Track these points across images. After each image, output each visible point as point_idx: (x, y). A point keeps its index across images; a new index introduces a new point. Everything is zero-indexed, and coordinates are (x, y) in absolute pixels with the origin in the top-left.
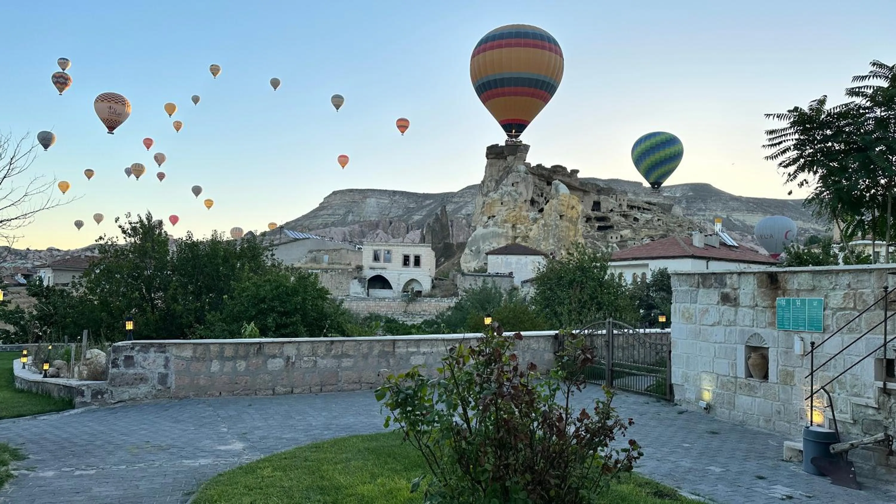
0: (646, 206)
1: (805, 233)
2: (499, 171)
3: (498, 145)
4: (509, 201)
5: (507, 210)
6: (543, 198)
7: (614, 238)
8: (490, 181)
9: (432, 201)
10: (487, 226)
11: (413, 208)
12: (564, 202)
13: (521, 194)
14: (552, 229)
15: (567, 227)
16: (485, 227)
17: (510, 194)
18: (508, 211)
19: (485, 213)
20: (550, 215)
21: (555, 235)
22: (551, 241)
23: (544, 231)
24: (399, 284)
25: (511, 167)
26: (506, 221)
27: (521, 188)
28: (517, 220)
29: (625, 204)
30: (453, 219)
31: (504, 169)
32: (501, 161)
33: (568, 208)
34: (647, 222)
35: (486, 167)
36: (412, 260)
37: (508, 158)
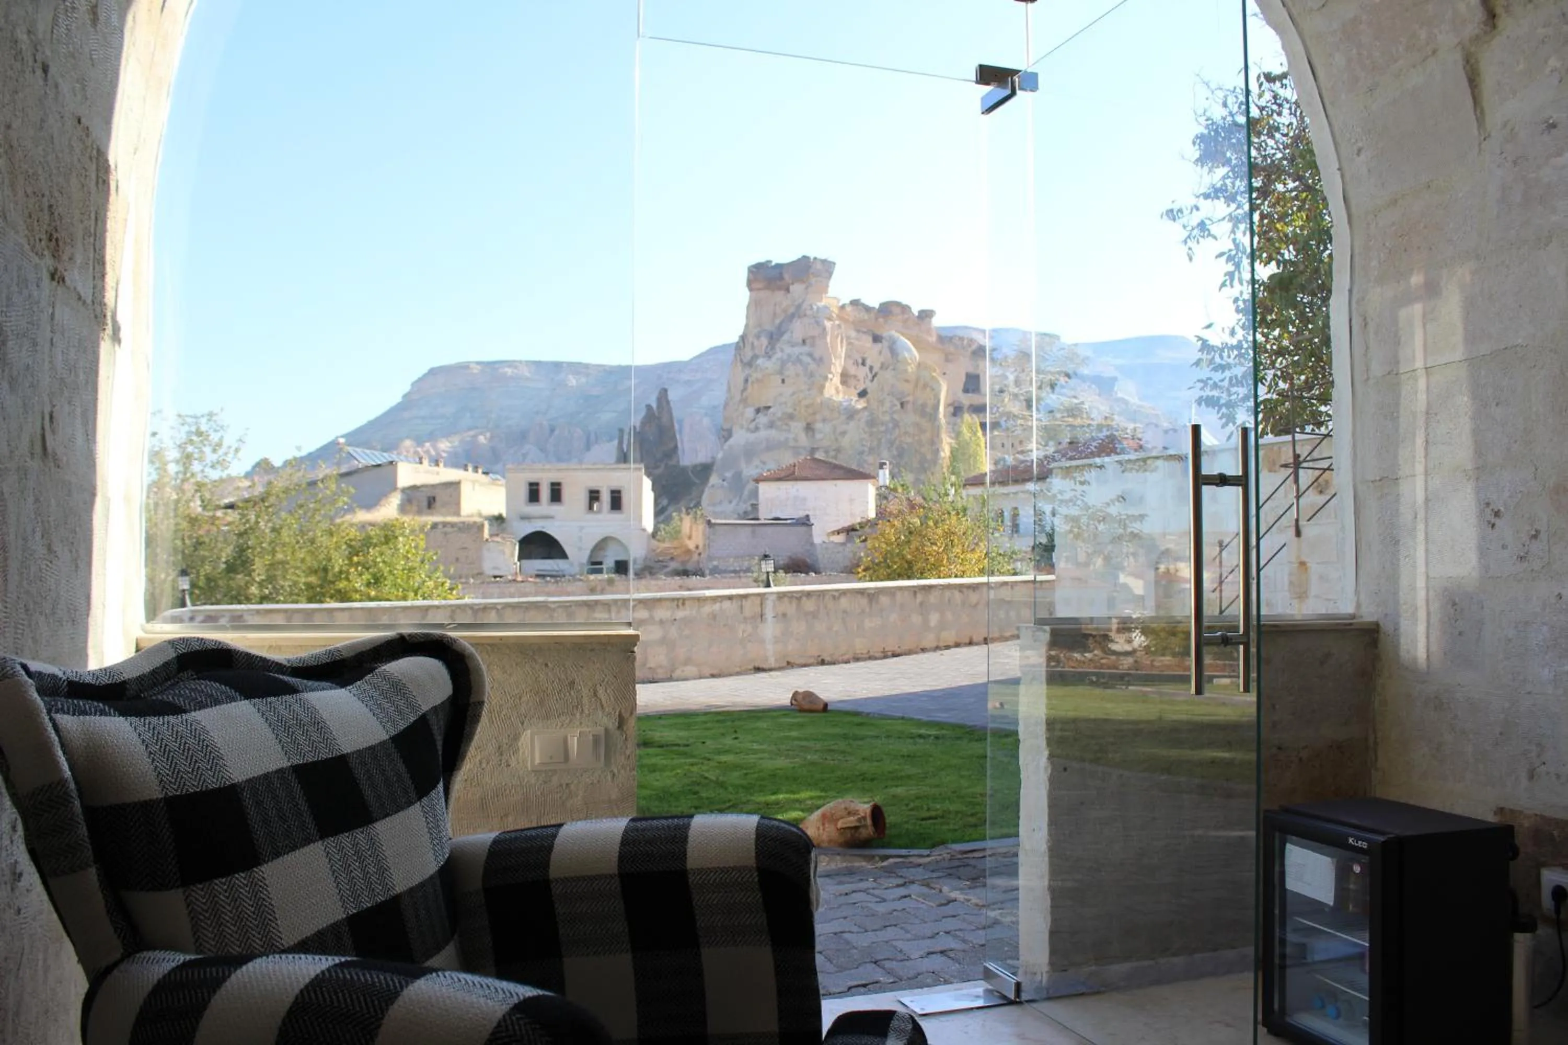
2: (775, 314)
3: (770, 262)
4: (798, 375)
6: (867, 369)
8: (758, 336)
9: (636, 381)
10: (755, 428)
12: (908, 376)
13: (821, 360)
15: (917, 425)
16: (751, 430)
17: (798, 360)
18: (797, 396)
19: (750, 401)
20: (882, 402)
21: (892, 443)
23: (870, 436)
24: (580, 549)
25: (799, 307)
26: (791, 417)
28: (815, 414)
30: (684, 416)
31: (785, 310)
32: (779, 296)
33: (916, 385)
35: (748, 307)
36: (606, 497)
37: (792, 288)
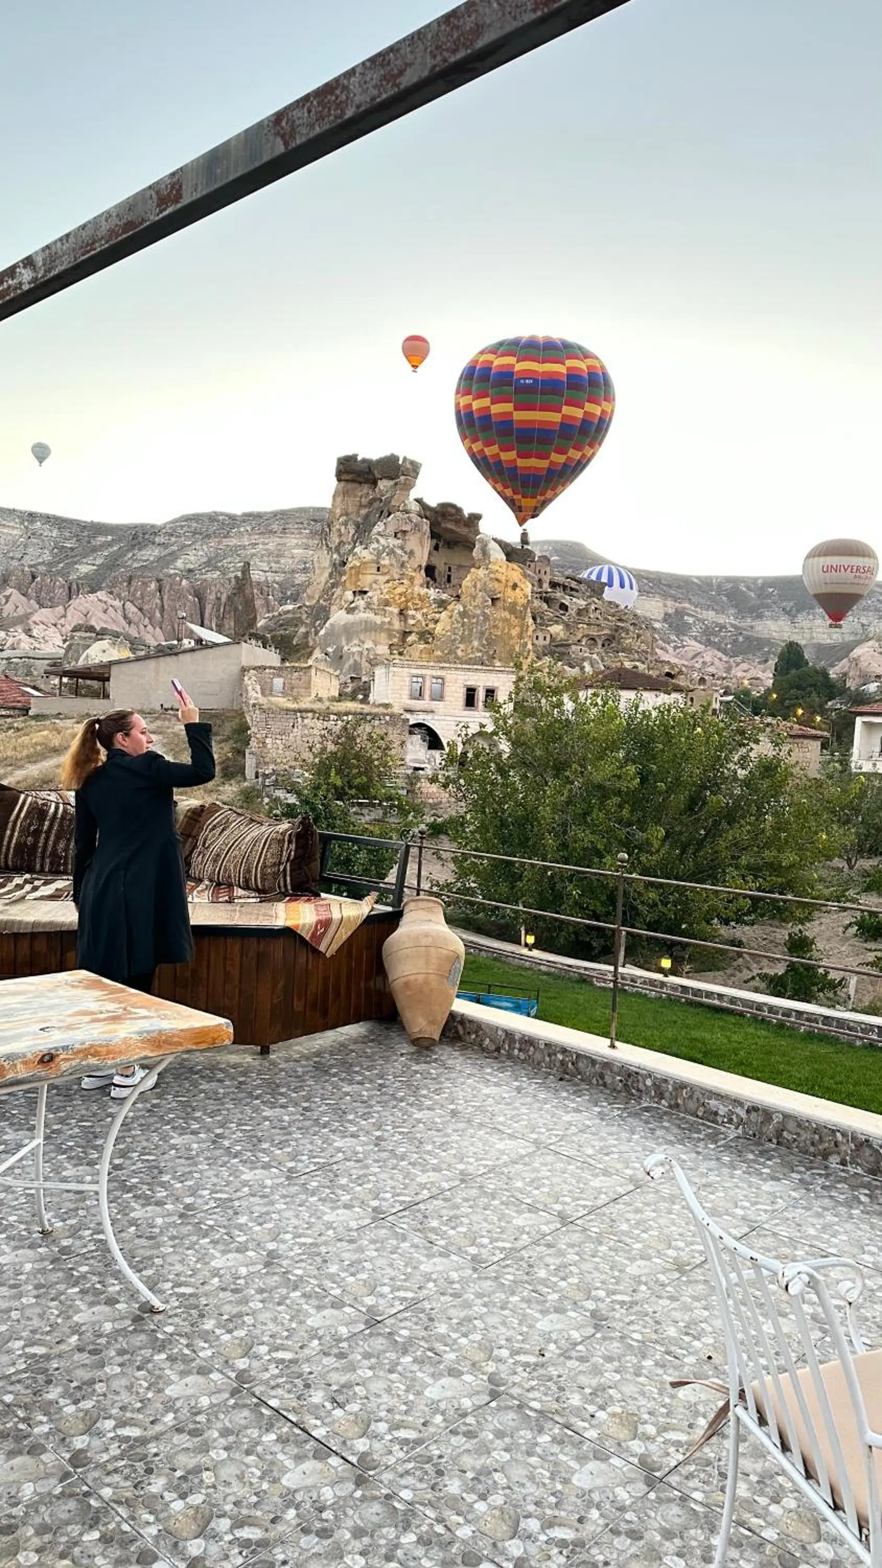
0: (574, 584)
1: (720, 631)
2: (361, 506)
3: (357, 456)
4: (392, 565)
5: (388, 582)
7: (541, 638)
8: (345, 524)
9: (110, 538)
10: (354, 609)
11: (72, 549)
12: (499, 576)
13: (411, 554)
14: (477, 623)
15: (506, 620)
16: (350, 611)
17: (392, 552)
18: (390, 584)
19: (348, 585)
20: (474, 597)
21: (483, 633)
22: (476, 643)
23: (463, 625)
25: (388, 501)
26: (387, 603)
27: (412, 543)
28: (407, 601)
29: (547, 579)
30: (161, 576)
31: (371, 503)
32: (366, 488)
33: (506, 586)
34: (580, 612)
35: (334, 496)
36: (481, 696)
37: (379, 483)
